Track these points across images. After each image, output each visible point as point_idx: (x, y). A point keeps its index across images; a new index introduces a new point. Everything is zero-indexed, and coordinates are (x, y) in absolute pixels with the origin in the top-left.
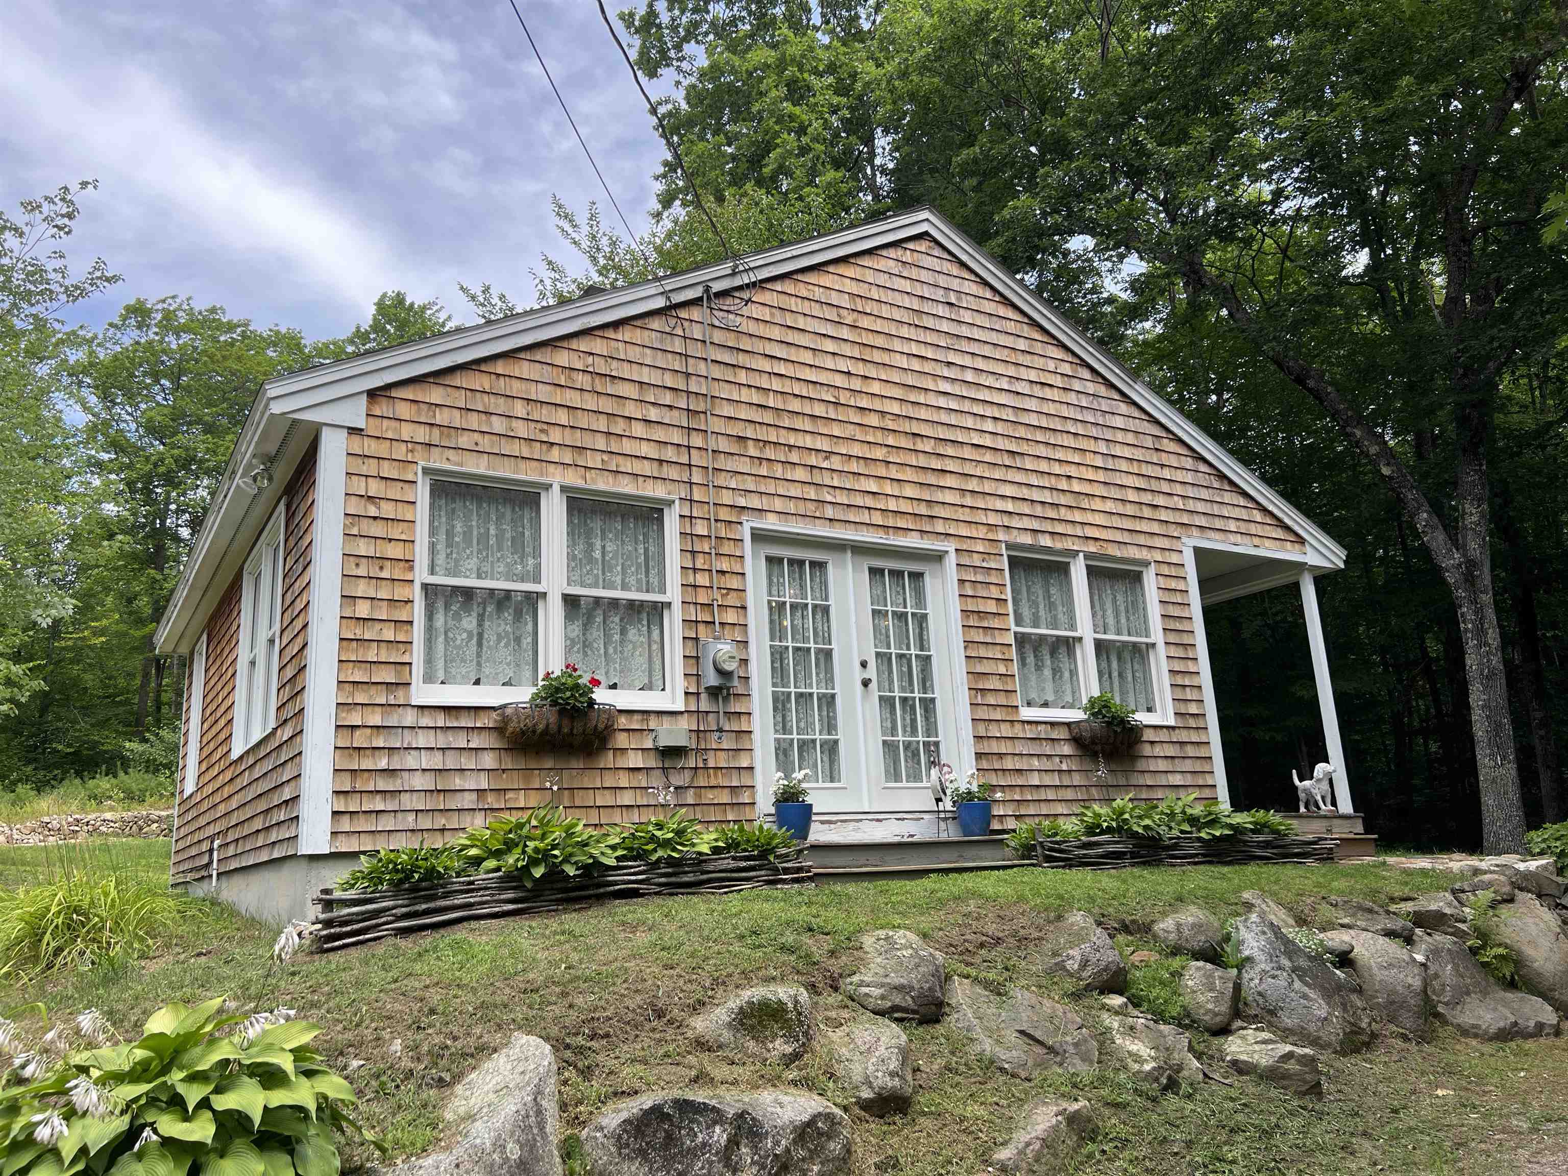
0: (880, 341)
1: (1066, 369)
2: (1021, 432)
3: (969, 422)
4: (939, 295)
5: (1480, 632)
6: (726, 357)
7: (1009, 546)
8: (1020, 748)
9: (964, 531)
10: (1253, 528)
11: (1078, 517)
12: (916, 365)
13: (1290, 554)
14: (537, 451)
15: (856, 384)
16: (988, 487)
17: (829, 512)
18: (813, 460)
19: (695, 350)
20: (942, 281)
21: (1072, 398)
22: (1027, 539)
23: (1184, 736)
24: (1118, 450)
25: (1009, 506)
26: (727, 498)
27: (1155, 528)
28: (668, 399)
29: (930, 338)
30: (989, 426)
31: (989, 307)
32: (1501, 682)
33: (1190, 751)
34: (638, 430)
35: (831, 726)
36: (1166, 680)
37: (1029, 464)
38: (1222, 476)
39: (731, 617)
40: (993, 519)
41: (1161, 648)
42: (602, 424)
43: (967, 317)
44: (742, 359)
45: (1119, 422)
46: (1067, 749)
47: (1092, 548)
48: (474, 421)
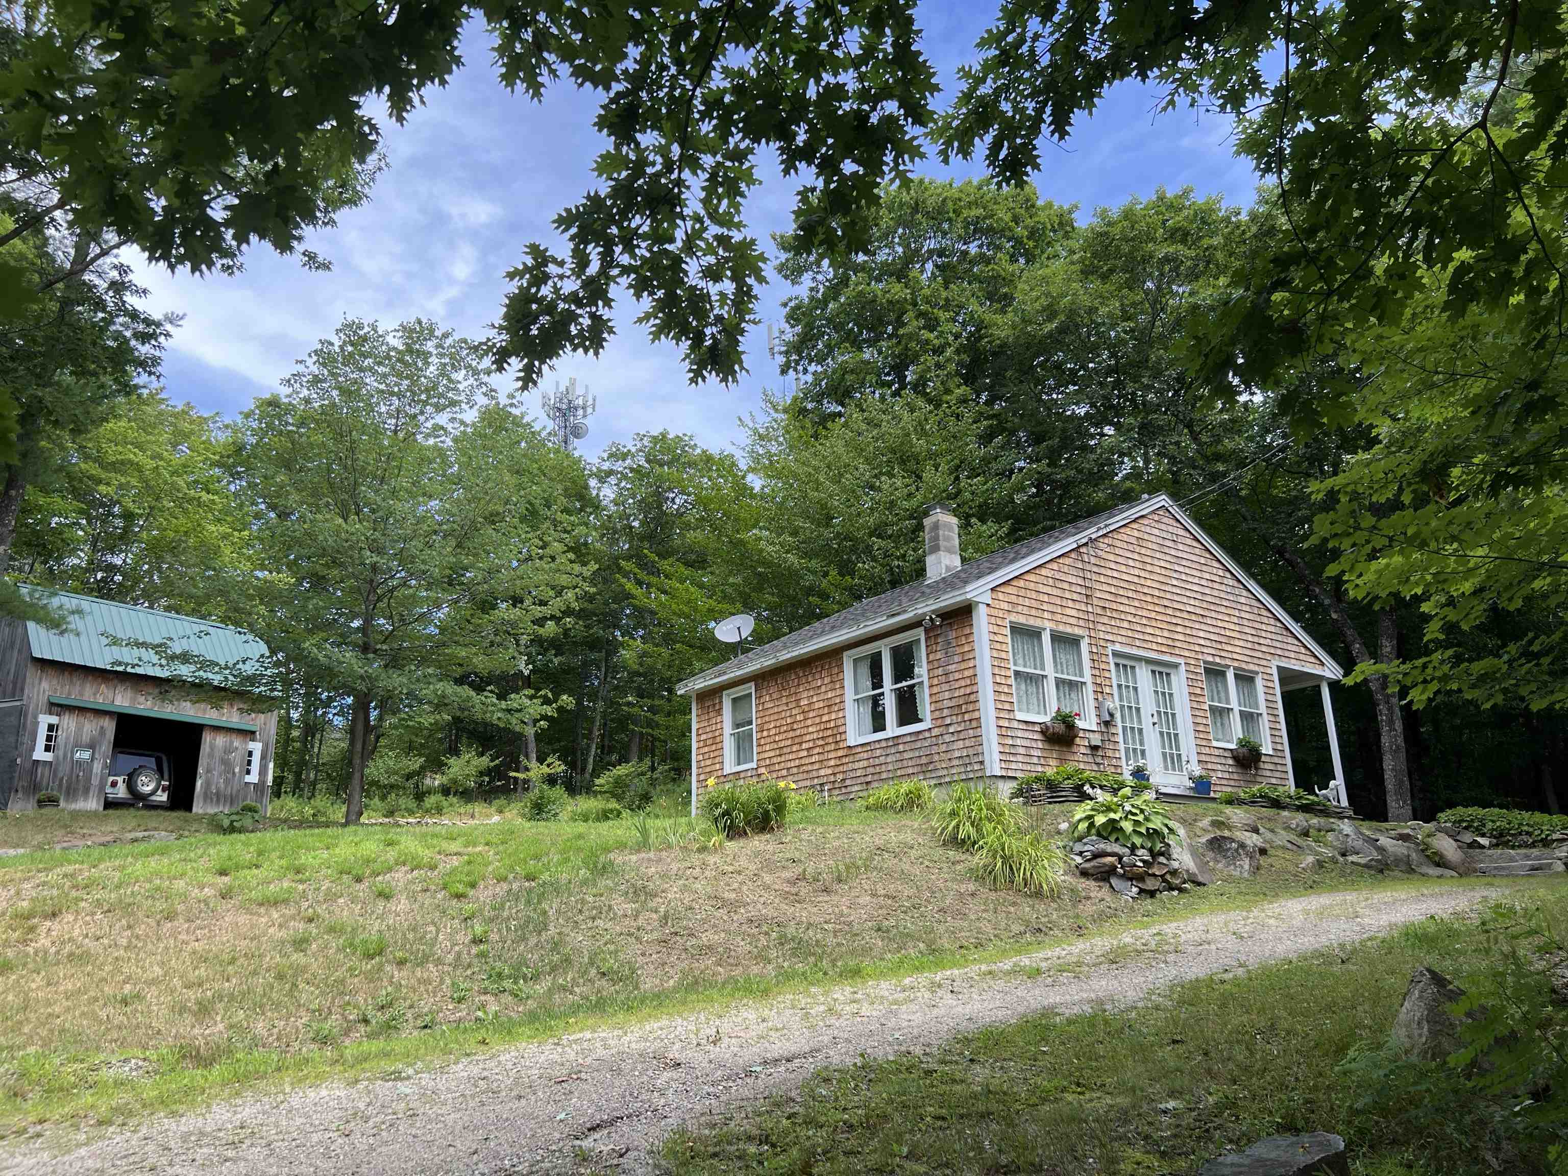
0: (1149, 560)
1: (1221, 573)
2: (1205, 605)
3: (1185, 600)
4: (1169, 536)
5: (1391, 722)
6: (1095, 569)
7: (1205, 662)
8: (1214, 759)
9: (1187, 654)
10: (1302, 657)
11: (1230, 648)
12: (1163, 571)
13: (1318, 671)
14: (1039, 614)
15: (1142, 581)
16: (1194, 633)
17: (1138, 643)
18: (1130, 618)
19: (1088, 567)
20: (1170, 529)
21: (1223, 588)
22: (1210, 659)
23: (1276, 760)
24: (1243, 615)
25: (1202, 642)
26: (1102, 635)
27: (1260, 655)
28: (1079, 590)
29: (1168, 558)
30: (1192, 602)
31: (1189, 542)
32: (1403, 755)
33: (1279, 768)
34: (1070, 604)
35: (1142, 744)
36: (1268, 732)
37: (1209, 621)
38: (1287, 629)
39: (1107, 690)
40: (1197, 648)
41: (1265, 715)
42: (1058, 602)
43: (1181, 547)
44: (1103, 571)
45: (1243, 600)
46: (1231, 762)
47: (1236, 664)
48: (1021, 600)
